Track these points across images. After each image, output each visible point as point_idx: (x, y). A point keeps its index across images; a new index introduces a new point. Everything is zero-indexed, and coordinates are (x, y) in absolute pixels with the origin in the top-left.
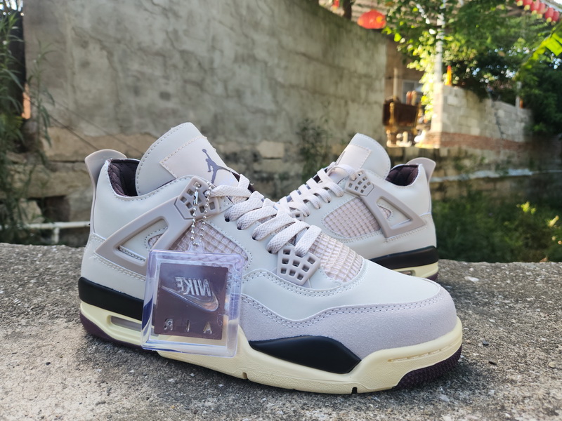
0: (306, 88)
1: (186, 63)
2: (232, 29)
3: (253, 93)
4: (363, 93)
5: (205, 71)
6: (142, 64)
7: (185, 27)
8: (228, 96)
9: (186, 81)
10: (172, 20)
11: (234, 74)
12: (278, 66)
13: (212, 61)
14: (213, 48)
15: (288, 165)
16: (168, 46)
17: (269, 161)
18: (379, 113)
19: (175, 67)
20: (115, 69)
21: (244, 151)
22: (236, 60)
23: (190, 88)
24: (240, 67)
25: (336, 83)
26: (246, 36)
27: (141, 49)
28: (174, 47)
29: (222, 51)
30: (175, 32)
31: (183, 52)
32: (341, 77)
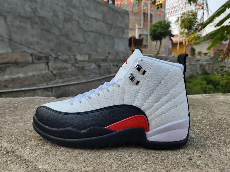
0: (96, 33)
1: (42, 22)
2: (62, 7)
3: (73, 34)
4: (120, 34)
5: (51, 25)
6: (21, 22)
7: (40, 6)
8: (62, 36)
9: (42, 30)
10: (34, 3)
11: (64, 26)
12: (84, 23)
13: (54, 21)
14: (54, 15)
15: (90, 64)
16: (33, 14)
17: (82, 62)
18: (127, 42)
19: (36, 23)
20: (8, 25)
21: (70, 59)
22: (64, 21)
23: (44, 32)
24: (67, 23)
25: (109, 30)
26: (69, 10)
27: (19, 16)
28: (35, 15)
29: (58, 17)
30: (36, 8)
31: (40, 17)
32: (111, 28)
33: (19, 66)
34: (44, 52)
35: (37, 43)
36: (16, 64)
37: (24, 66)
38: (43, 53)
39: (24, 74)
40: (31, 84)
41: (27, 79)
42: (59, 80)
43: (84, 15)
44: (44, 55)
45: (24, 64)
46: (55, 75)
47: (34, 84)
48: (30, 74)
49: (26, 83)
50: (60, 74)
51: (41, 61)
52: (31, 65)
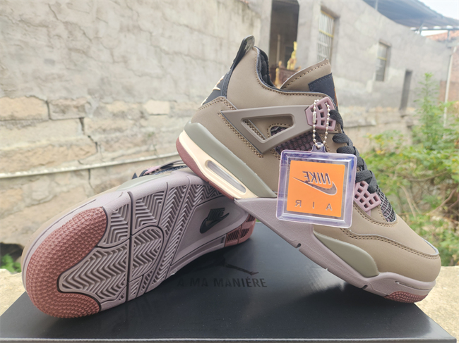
0: (187, 55)
1: (70, 33)
2: (116, 2)
3: (139, 59)
5: (90, 40)
6: (25, 34)
8: (114, 62)
9: (70, 49)
11: (120, 42)
12: (162, 35)
13: (97, 32)
14: (98, 18)
15: (173, 119)
16: (52, 18)
17: (155, 117)
19: (59, 36)
21: (131, 110)
22: (121, 30)
23: (75, 56)
24: (125, 36)
25: (216, 51)
26: (131, 9)
27: (22, 21)
28: (57, 19)
29: (107, 23)
30: (58, 4)
31: (66, 23)
32: (221, 45)
33: (19, 126)
34: (74, 98)
35: (60, 77)
36: (13, 121)
37: (30, 125)
38: (73, 100)
39: (29, 142)
40: (44, 163)
41: (35, 153)
42: (105, 154)
43: (165, 18)
44: (75, 103)
45: (29, 123)
46: (96, 143)
47: (50, 163)
48: (44, 142)
49: (34, 161)
50: (107, 142)
51: (66, 116)
52: (45, 124)
